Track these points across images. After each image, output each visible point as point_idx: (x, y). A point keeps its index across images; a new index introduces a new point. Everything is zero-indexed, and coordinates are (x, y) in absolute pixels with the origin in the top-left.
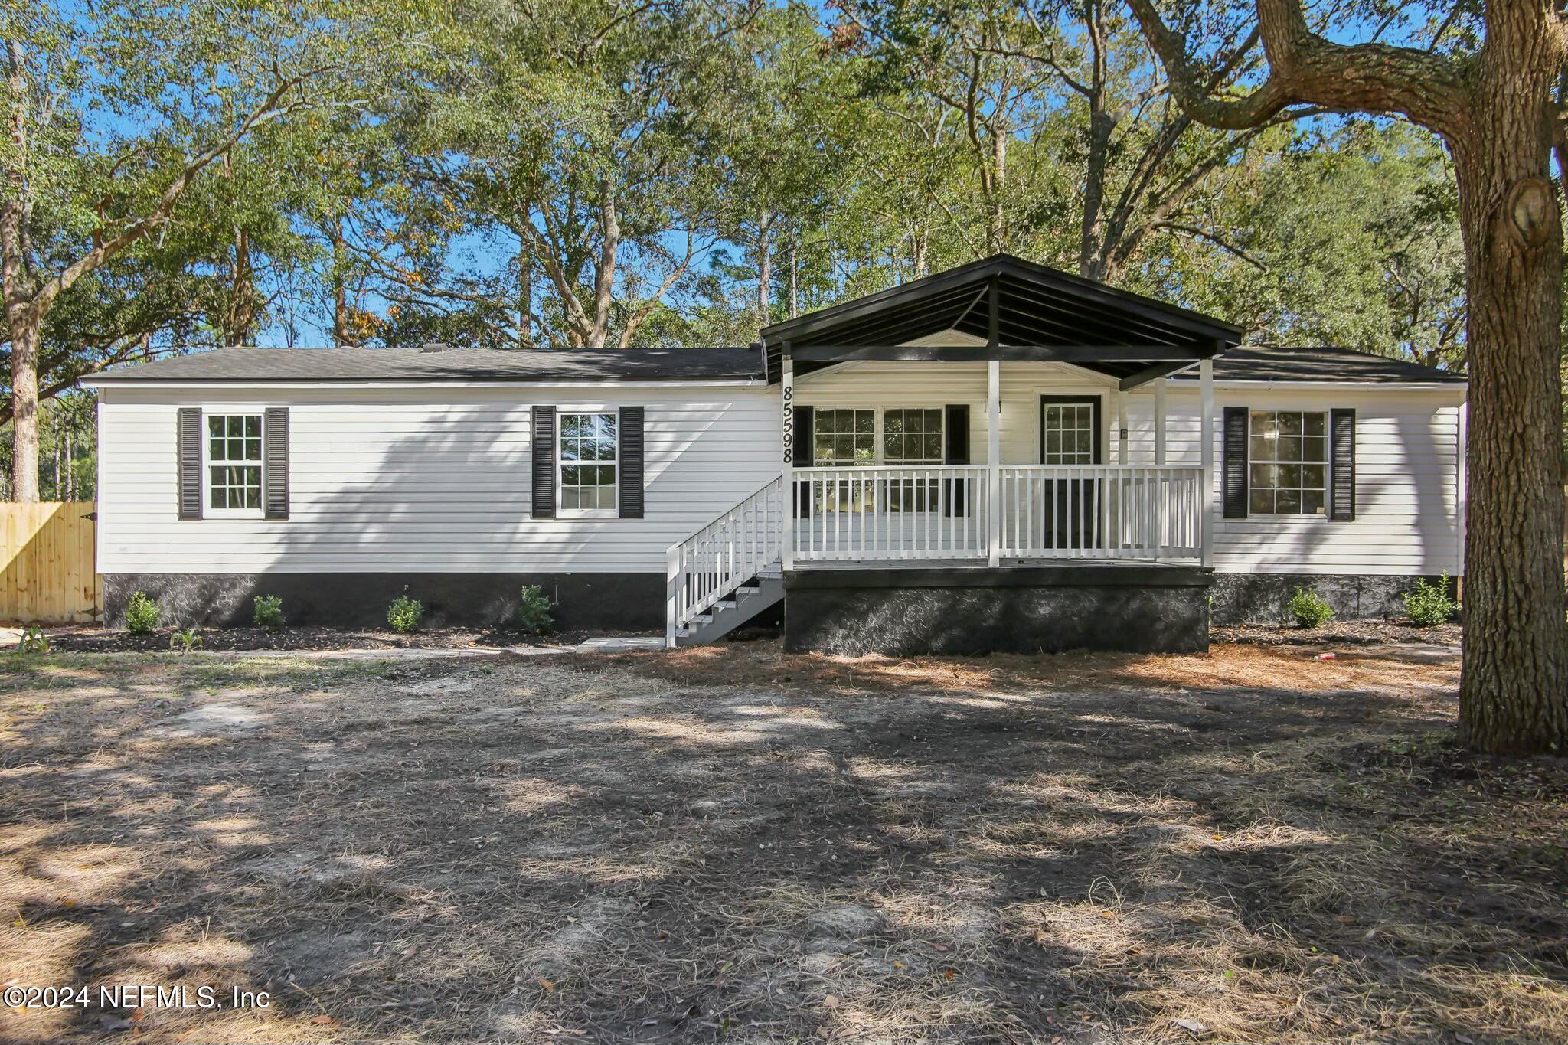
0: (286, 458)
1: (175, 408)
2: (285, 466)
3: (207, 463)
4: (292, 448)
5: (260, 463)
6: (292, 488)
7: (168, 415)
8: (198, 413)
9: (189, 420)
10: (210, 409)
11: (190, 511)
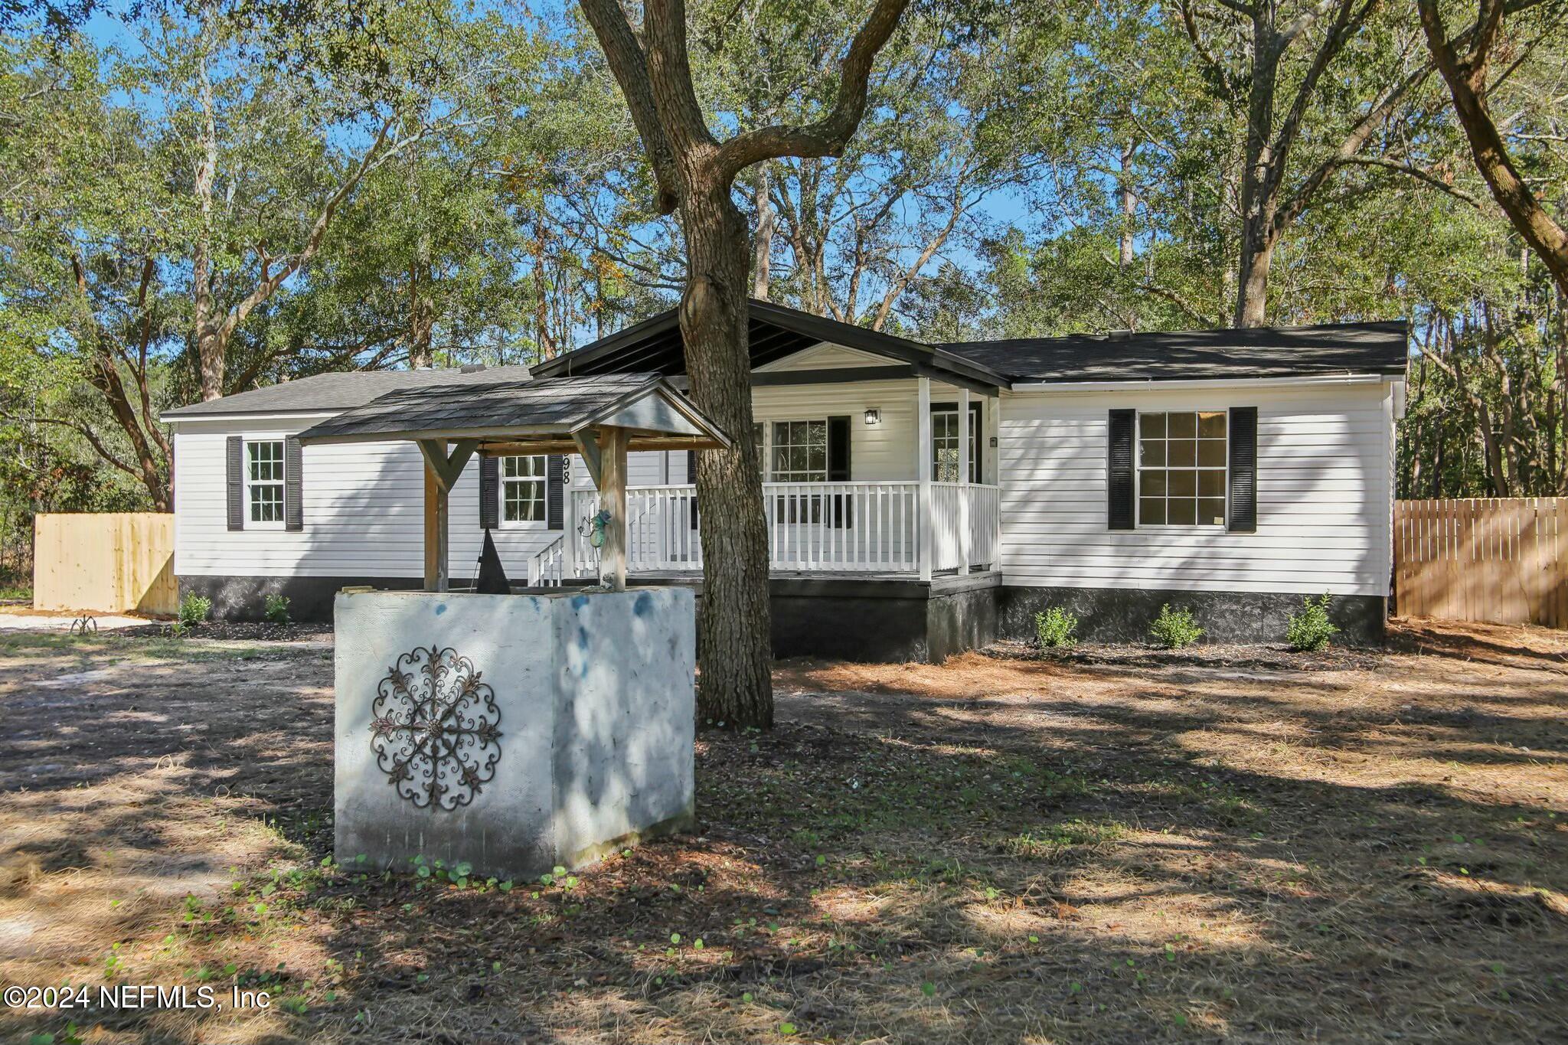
0: (301, 478)
1: (224, 437)
2: (300, 484)
3: (247, 481)
4: (305, 468)
5: (282, 482)
6: (305, 503)
7: (220, 440)
8: (239, 440)
9: (234, 445)
10: (249, 436)
11: (235, 524)
